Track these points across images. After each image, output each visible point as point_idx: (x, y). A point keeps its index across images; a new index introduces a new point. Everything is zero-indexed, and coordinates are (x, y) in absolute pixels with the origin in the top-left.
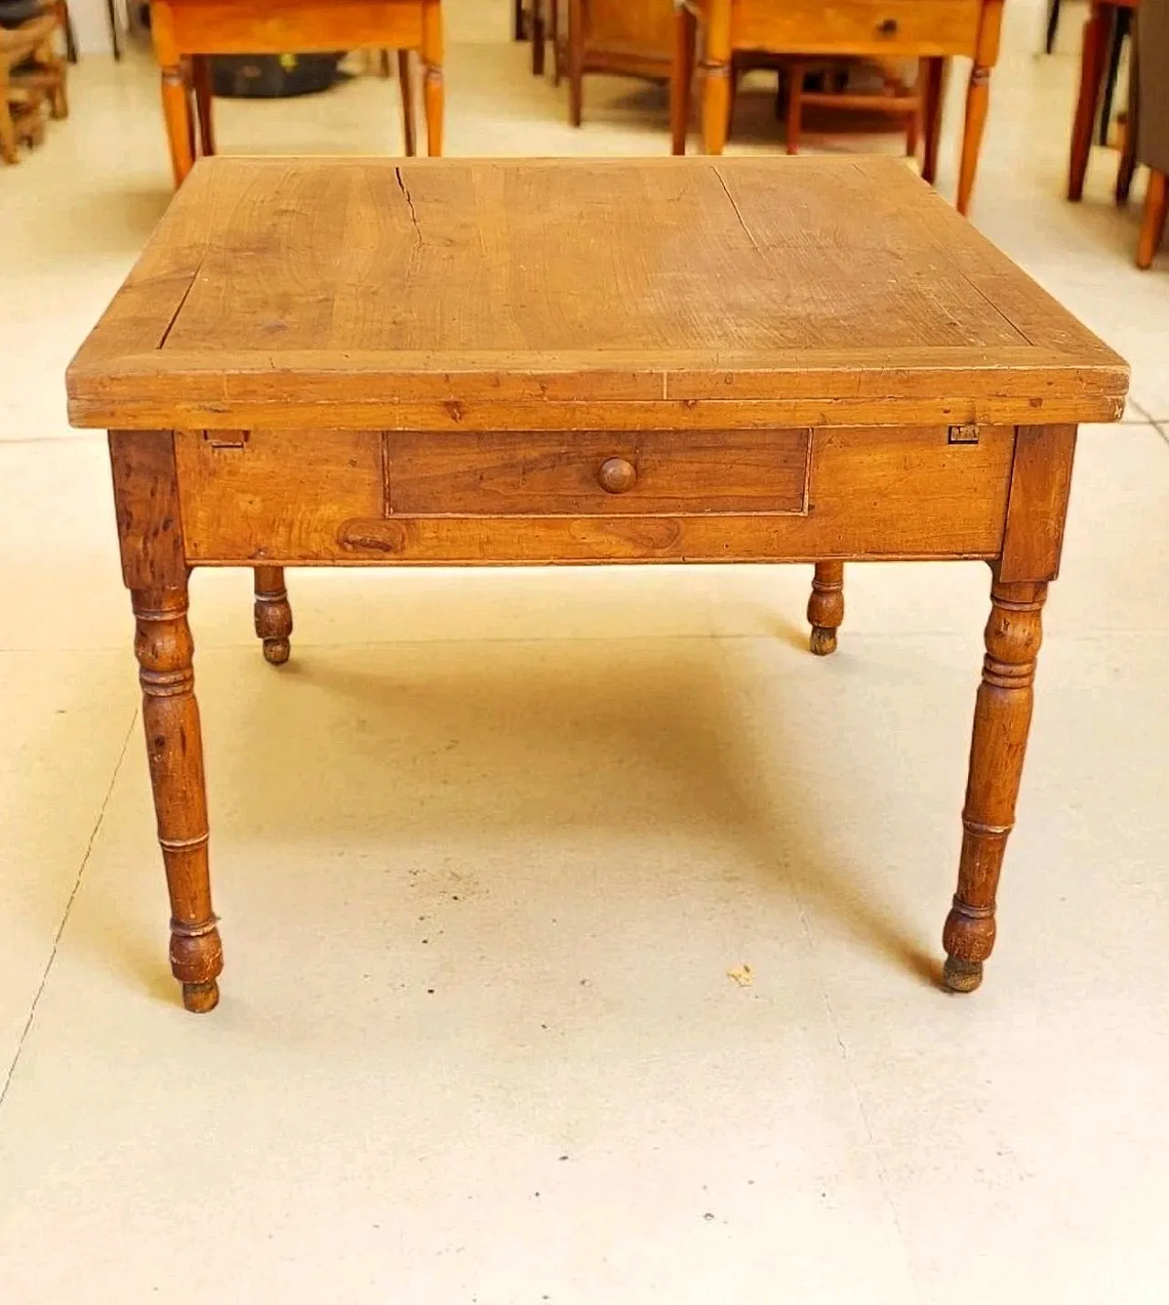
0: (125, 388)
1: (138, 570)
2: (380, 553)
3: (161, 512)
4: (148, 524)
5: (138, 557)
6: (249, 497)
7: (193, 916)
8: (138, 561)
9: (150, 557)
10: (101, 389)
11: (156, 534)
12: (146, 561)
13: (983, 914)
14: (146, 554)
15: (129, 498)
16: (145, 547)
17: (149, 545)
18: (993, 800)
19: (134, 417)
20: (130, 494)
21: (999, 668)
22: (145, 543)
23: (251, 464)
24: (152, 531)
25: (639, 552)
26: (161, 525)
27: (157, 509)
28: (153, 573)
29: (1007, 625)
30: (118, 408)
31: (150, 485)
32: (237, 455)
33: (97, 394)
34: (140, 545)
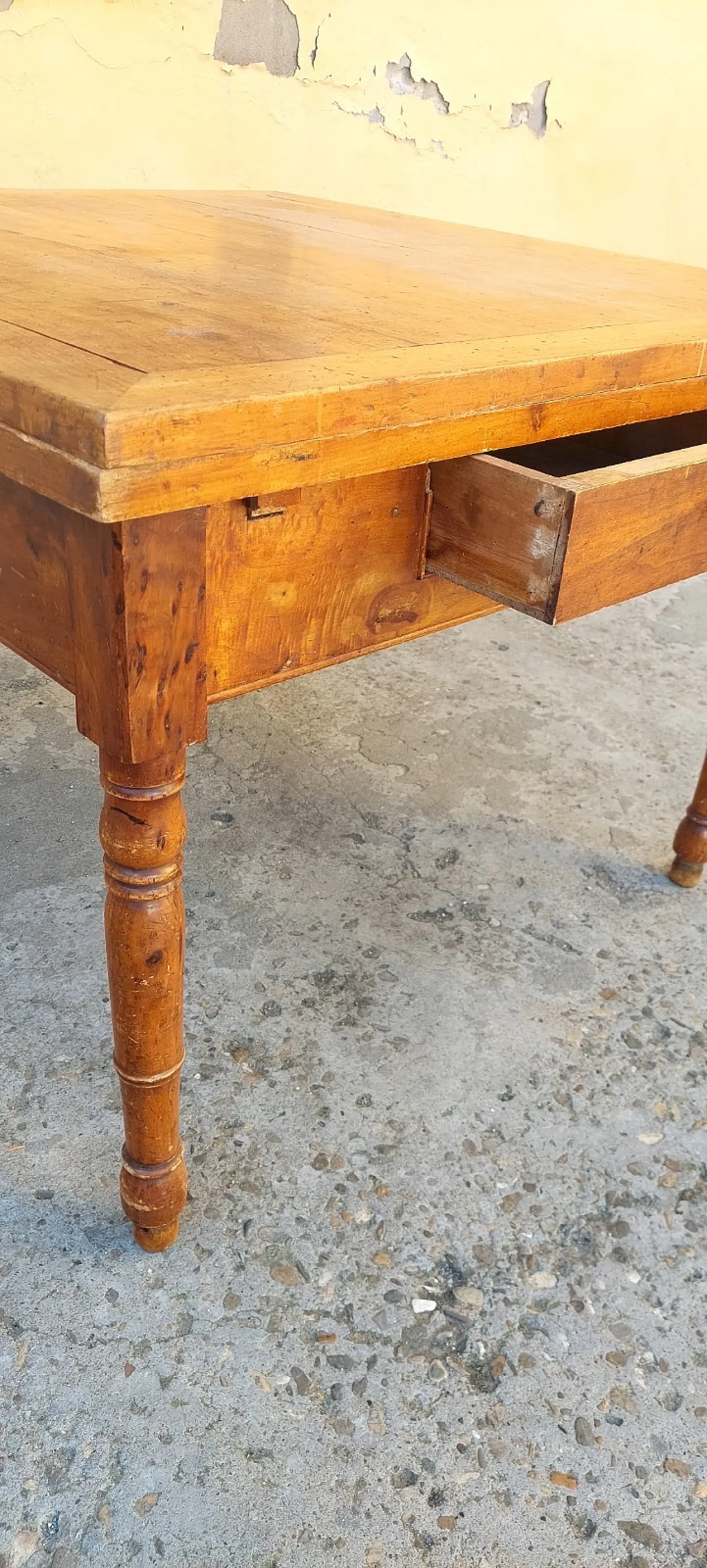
0: (191, 437)
1: (149, 731)
3: (184, 636)
4: (166, 657)
5: (150, 713)
6: (283, 586)
8: (150, 721)
9: (166, 707)
10: (157, 444)
11: (175, 671)
12: (159, 715)
15: (144, 625)
16: (160, 695)
17: (165, 690)
19: (196, 486)
20: (146, 619)
22: (160, 688)
23: (288, 537)
24: (170, 668)
26: (184, 656)
27: (179, 634)
28: (168, 729)
30: (172, 475)
31: (172, 598)
32: (274, 527)
33: (151, 454)
34: (154, 693)
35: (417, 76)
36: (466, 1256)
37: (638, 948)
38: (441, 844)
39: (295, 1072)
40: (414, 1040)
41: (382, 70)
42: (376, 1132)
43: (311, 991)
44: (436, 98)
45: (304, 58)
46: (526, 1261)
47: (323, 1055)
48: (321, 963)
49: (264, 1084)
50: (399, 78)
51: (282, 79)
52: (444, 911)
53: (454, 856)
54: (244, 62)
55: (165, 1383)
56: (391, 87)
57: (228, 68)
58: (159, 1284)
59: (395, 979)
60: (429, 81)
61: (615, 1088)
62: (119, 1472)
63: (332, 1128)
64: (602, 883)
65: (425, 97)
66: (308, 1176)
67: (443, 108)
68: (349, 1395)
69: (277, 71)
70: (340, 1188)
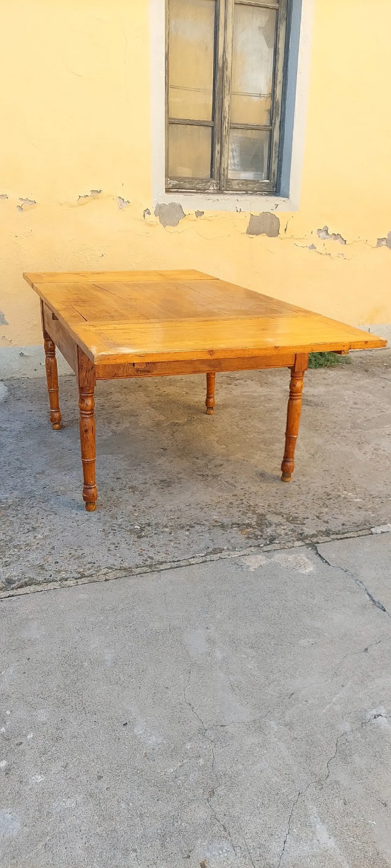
2: (146, 373)
7: (92, 482)
11: (89, 371)
13: (291, 460)
14: (86, 376)
18: (294, 429)
21: (294, 394)
24: (88, 370)
25: (212, 369)
29: (296, 383)
35: (330, 232)
36: (154, 523)
37: (253, 489)
38: (219, 462)
39: (141, 493)
40: (175, 493)
41: (315, 232)
42: (152, 504)
43: (158, 482)
44: (340, 239)
45: (281, 230)
46: (166, 526)
47: (150, 492)
48: (165, 477)
49: (132, 493)
50: (323, 234)
51: (273, 238)
52: (207, 475)
53: (221, 465)
54: (257, 234)
55: (78, 525)
56: (319, 237)
57: (251, 236)
58: (87, 514)
59: (181, 483)
60: (336, 234)
61: (217, 509)
62: (62, 532)
63: (141, 502)
64: (259, 477)
65: (335, 239)
66: (130, 507)
67: (344, 242)
68: (112, 534)
69: (270, 235)
70: (135, 510)
